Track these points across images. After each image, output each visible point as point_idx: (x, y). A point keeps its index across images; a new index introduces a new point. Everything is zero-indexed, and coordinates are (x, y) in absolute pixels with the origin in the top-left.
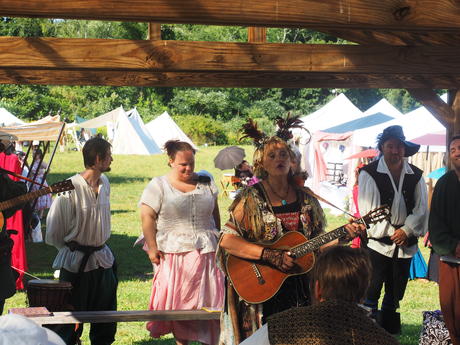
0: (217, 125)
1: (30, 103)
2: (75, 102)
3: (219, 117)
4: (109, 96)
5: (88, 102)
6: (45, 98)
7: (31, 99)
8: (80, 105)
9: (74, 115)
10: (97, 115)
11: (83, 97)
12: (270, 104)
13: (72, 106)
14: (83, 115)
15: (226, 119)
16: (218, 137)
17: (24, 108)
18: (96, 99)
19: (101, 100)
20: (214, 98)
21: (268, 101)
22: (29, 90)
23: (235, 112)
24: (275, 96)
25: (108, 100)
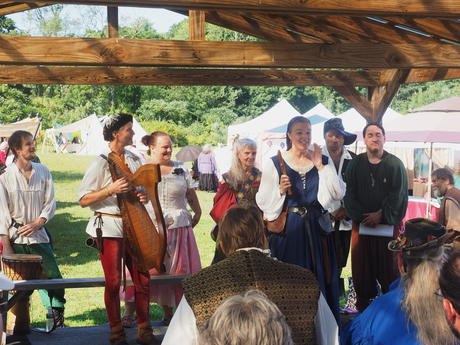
0: (179, 129)
1: (14, 112)
2: (54, 110)
3: (180, 122)
4: (84, 105)
5: (66, 111)
6: (28, 108)
7: (15, 108)
8: (59, 113)
9: (54, 122)
10: (73, 122)
11: (61, 107)
12: (224, 111)
13: (52, 114)
14: (61, 122)
15: (187, 125)
16: (180, 140)
17: (9, 117)
18: (73, 108)
19: (77, 109)
20: (176, 106)
21: (223, 108)
22: (13, 100)
23: (194, 118)
24: (230, 105)
25: (83, 108)
